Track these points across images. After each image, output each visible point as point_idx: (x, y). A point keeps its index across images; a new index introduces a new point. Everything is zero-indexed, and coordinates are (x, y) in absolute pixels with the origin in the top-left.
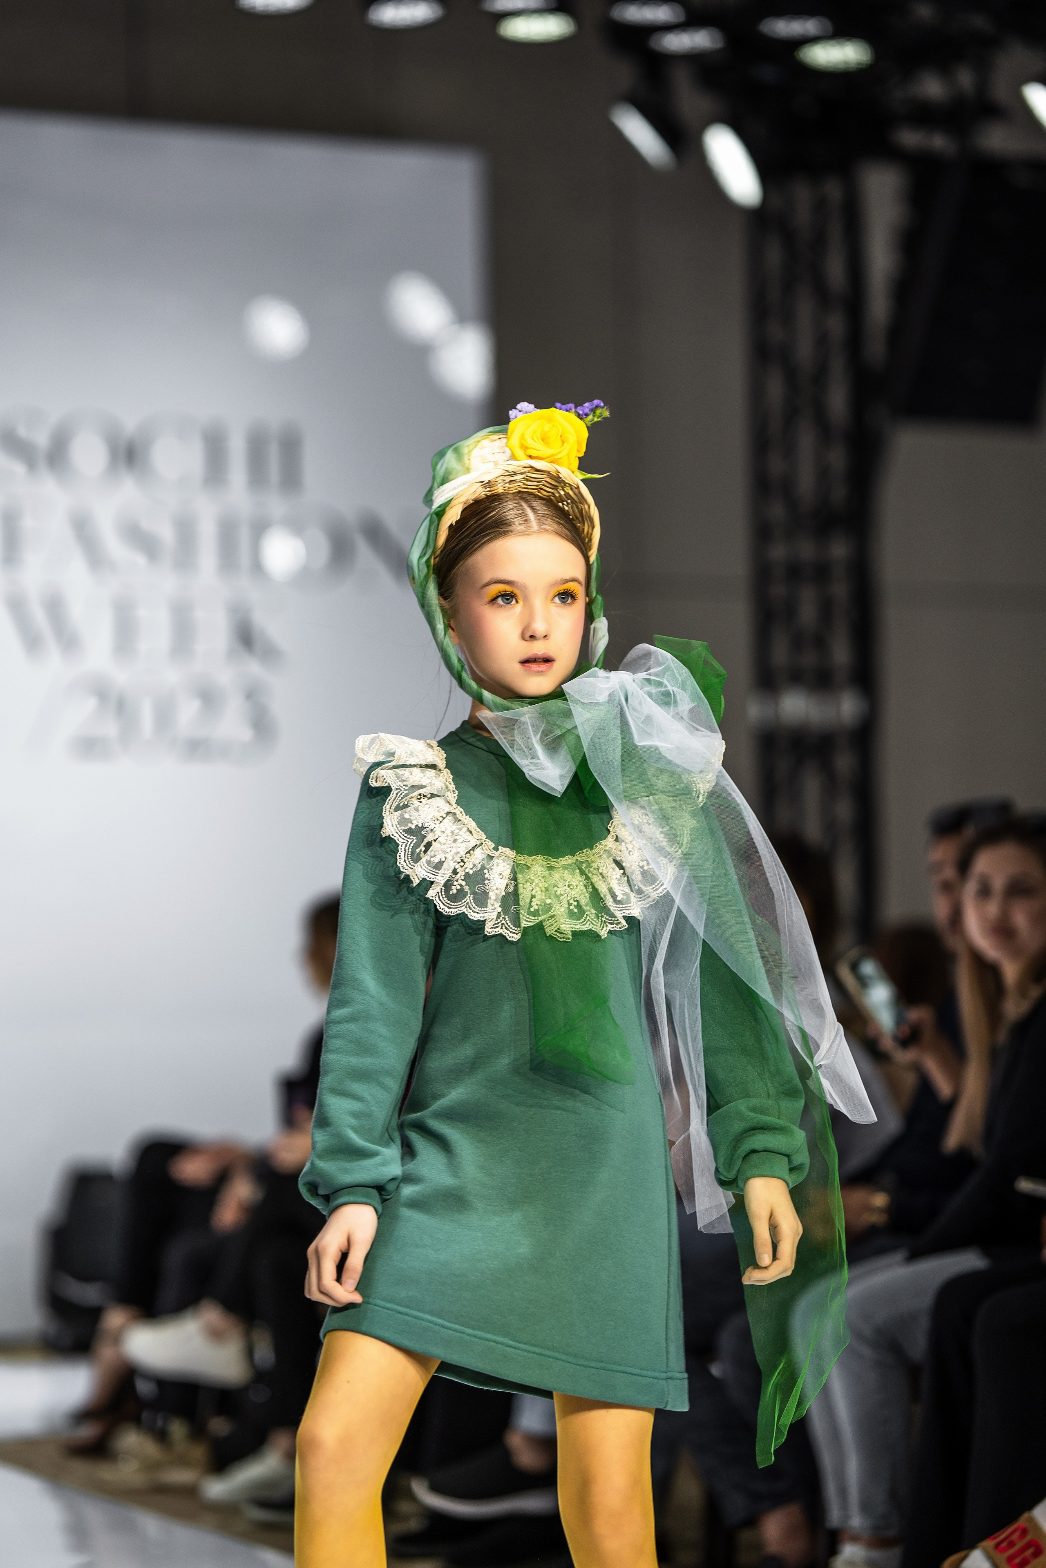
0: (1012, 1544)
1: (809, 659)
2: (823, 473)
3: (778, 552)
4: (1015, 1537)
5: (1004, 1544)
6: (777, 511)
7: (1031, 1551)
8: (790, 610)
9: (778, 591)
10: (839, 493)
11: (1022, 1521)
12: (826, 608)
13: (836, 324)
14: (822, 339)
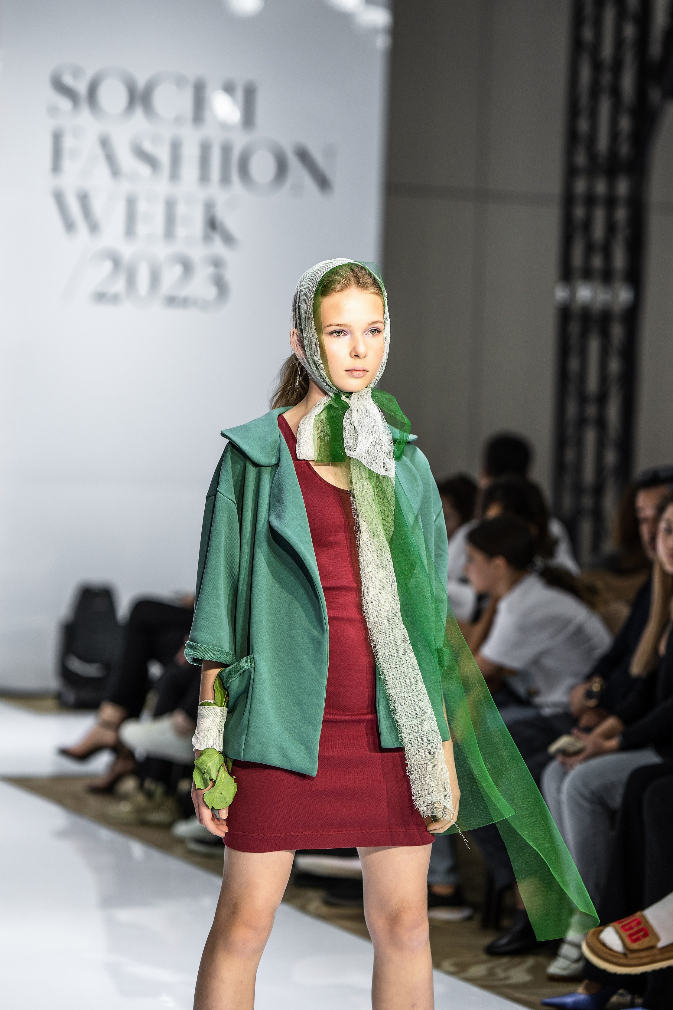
0: (631, 928)
1: (597, 262)
2: (614, 135)
3: (580, 186)
4: (634, 924)
5: (627, 927)
6: (581, 159)
7: (642, 933)
8: (587, 226)
9: (579, 212)
10: (624, 149)
11: (638, 914)
12: (611, 228)
13: (629, 31)
14: (619, 43)
